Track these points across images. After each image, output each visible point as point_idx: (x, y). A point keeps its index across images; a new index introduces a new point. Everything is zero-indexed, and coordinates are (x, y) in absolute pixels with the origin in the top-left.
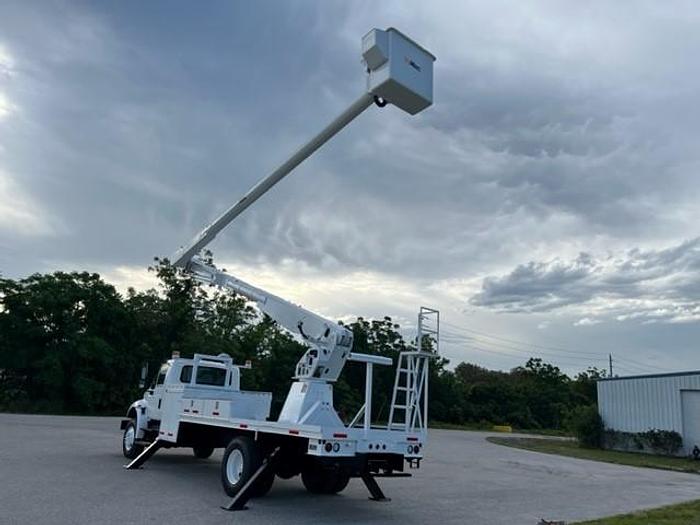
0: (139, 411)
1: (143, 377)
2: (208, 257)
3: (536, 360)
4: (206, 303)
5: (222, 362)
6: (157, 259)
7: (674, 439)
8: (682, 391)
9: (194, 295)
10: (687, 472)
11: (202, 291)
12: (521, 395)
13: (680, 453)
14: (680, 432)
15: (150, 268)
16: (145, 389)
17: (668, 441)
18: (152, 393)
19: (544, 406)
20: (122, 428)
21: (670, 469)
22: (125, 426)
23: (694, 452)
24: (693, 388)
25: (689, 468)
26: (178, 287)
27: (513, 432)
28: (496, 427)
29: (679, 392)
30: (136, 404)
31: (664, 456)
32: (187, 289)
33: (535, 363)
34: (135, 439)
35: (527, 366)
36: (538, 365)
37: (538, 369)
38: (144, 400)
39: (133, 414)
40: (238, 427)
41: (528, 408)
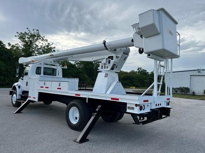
0: (17, 87)
1: (17, 72)
2: (37, 32)
3: (140, 68)
4: (38, 49)
5: (54, 66)
6: (17, 33)
7: (187, 89)
8: (191, 75)
9: (33, 46)
10: (201, 100)
11: (36, 45)
12: (136, 78)
13: (189, 93)
14: (189, 87)
15: (15, 36)
16: (19, 78)
17: (185, 90)
18: (22, 79)
19: (143, 81)
20: (10, 94)
21: (195, 99)
22: (11, 93)
23: (193, 93)
24: (194, 75)
25: (202, 98)
26: (27, 43)
27: (135, 88)
28: (130, 87)
29: (190, 76)
30: (16, 84)
31: (184, 94)
32: (30, 44)
33: (140, 69)
34: (17, 99)
35: (138, 70)
36: (141, 69)
37: (141, 71)
38: (19, 82)
39: (15, 88)
40: (74, 95)
41: (138, 82)
